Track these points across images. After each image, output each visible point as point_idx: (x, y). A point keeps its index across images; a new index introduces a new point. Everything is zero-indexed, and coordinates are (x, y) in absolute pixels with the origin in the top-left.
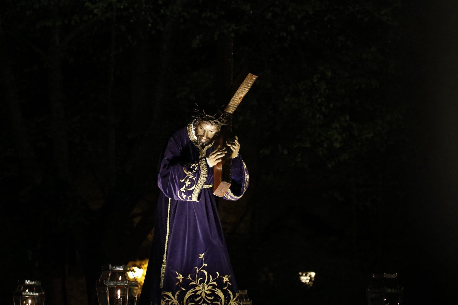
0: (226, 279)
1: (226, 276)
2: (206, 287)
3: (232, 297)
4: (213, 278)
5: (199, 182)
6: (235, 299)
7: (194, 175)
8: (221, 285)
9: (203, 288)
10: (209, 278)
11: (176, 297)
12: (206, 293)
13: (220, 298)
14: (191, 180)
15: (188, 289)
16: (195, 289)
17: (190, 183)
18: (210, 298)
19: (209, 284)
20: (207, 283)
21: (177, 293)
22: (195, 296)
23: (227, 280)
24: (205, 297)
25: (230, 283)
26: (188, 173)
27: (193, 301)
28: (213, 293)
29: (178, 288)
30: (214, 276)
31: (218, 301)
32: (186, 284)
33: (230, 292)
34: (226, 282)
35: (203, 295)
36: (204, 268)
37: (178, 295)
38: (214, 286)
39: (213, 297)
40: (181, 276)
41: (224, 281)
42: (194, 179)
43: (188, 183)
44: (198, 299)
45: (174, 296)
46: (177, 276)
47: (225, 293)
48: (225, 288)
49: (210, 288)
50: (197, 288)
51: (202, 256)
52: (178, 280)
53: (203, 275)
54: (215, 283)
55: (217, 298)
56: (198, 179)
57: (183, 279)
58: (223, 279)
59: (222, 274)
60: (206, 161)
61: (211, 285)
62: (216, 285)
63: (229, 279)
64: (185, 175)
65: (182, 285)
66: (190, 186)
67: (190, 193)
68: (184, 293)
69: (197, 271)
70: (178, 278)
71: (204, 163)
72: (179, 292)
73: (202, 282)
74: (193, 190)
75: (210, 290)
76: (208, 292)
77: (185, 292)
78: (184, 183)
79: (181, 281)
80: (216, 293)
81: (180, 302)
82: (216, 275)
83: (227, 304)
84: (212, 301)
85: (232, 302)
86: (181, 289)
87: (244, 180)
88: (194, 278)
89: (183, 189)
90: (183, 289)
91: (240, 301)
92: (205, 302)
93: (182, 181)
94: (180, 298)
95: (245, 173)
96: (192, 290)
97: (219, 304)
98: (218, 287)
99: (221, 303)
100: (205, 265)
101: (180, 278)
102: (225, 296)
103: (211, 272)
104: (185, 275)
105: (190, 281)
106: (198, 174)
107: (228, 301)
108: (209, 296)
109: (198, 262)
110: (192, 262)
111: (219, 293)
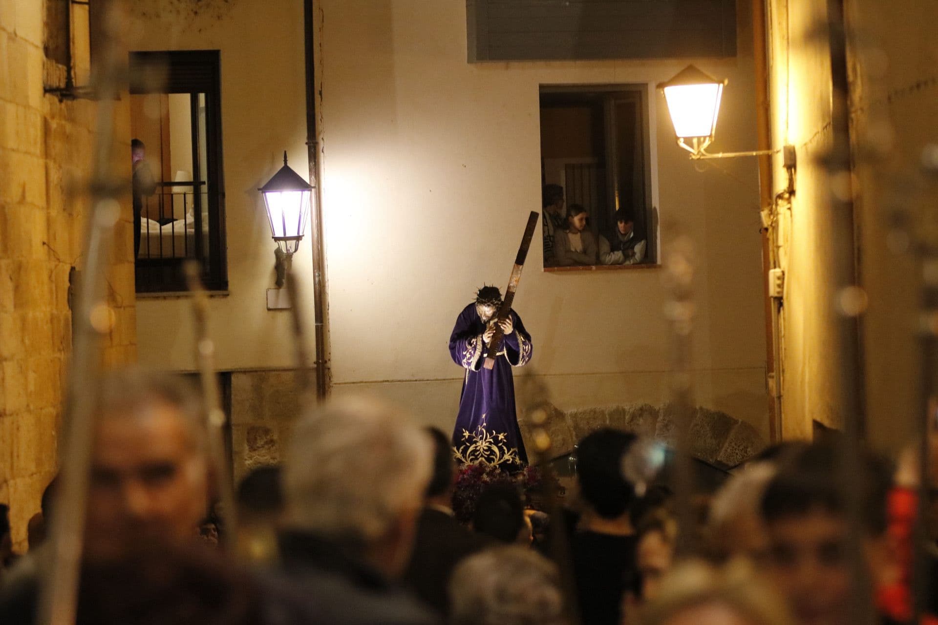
0: (501, 437)
1: (502, 434)
3: (506, 452)
4: (490, 436)
5: (475, 355)
6: (509, 453)
7: (472, 349)
8: (496, 441)
10: (487, 435)
11: (460, 451)
12: (483, 449)
13: (495, 453)
14: (470, 353)
15: (471, 444)
16: (476, 444)
17: (469, 356)
19: (487, 441)
20: (485, 440)
21: (462, 447)
22: (475, 451)
23: (503, 437)
24: (483, 452)
25: (505, 441)
26: (469, 347)
27: (473, 455)
28: (489, 449)
29: (463, 443)
30: (491, 434)
31: (494, 455)
32: (471, 440)
33: (505, 448)
34: (501, 439)
35: (482, 450)
36: (484, 427)
37: (462, 450)
38: (490, 443)
39: (489, 452)
40: (467, 432)
41: (500, 439)
42: (472, 352)
43: (468, 356)
44: (478, 453)
45: (458, 449)
46: (464, 433)
47: (500, 449)
48: (500, 444)
49: (487, 444)
50: (478, 444)
51: (484, 416)
52: (464, 436)
53: (482, 433)
54: (491, 440)
55: (493, 453)
56: (474, 353)
57: (469, 436)
58: (499, 437)
59: (498, 432)
60: (482, 337)
61: (488, 442)
62: (493, 442)
63: (504, 436)
65: (467, 440)
66: (469, 359)
67: (469, 364)
68: (467, 448)
69: (479, 429)
70: (465, 434)
71: (481, 339)
72: (464, 447)
73: (481, 439)
74: (471, 362)
75: (487, 446)
76: (485, 448)
77: (469, 447)
78: (465, 355)
79: (467, 437)
80: (492, 449)
81: (463, 456)
82: (493, 433)
83: (502, 458)
84: (488, 455)
85: (507, 457)
86: (466, 445)
87: (521, 351)
88: (476, 435)
89: (465, 360)
90: (468, 444)
91: (515, 456)
92: (482, 456)
93: (464, 353)
94: (464, 452)
95: (521, 345)
96: (474, 445)
97: (494, 457)
98: (494, 444)
99: (496, 457)
100: (485, 424)
101: (467, 434)
102: (500, 451)
103: (489, 431)
104: (471, 432)
105: (474, 438)
106: (475, 348)
107: (503, 456)
108: (486, 451)
109: (481, 422)
110: (477, 421)
111: (495, 449)
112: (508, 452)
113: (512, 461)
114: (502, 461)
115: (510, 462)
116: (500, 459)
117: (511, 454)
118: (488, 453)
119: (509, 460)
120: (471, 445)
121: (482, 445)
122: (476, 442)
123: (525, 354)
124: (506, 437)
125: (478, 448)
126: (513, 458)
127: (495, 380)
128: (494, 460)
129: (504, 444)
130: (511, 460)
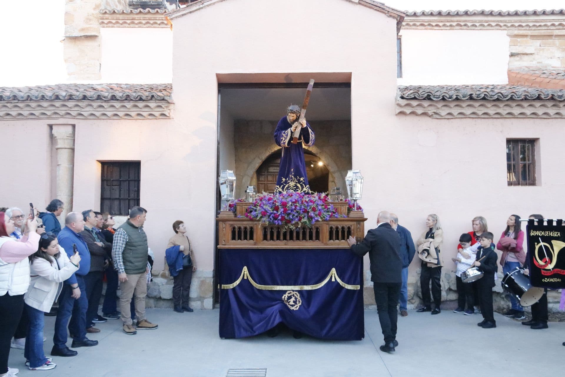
1: (302, 178)
2: (293, 182)
3: (304, 187)
7: (286, 135)
8: (299, 182)
9: (292, 183)
10: (294, 179)
11: (281, 188)
13: (299, 187)
18: (295, 188)
21: (282, 186)
22: (289, 187)
23: (302, 180)
27: (288, 189)
28: (296, 186)
29: (282, 184)
30: (297, 178)
32: (286, 182)
33: (304, 185)
35: (292, 186)
38: (296, 183)
41: (301, 180)
43: (284, 139)
45: (280, 187)
46: (282, 179)
47: (301, 185)
48: (301, 183)
49: (295, 183)
50: (290, 184)
51: (292, 170)
52: (283, 181)
53: (292, 178)
54: (297, 181)
55: (297, 187)
56: (287, 137)
59: (300, 177)
60: (291, 129)
64: (283, 136)
65: (284, 183)
66: (284, 141)
67: (284, 143)
68: (284, 186)
69: (290, 177)
73: (292, 181)
76: (294, 185)
77: (285, 186)
78: (282, 139)
79: (284, 181)
81: (282, 190)
84: (295, 189)
87: (310, 137)
88: (289, 179)
89: (282, 142)
90: (285, 184)
92: (292, 189)
94: (283, 188)
95: (311, 134)
96: (288, 184)
100: (293, 174)
101: (284, 180)
102: (301, 187)
103: (295, 176)
104: (286, 179)
105: (288, 181)
106: (287, 135)
107: (303, 189)
109: (291, 173)
110: (289, 172)
111: (299, 185)
112: (305, 187)
115: (307, 192)
116: (301, 191)
117: (307, 188)
119: (306, 191)
120: (286, 185)
123: (312, 139)
124: (304, 180)
125: (290, 186)
129: (303, 183)
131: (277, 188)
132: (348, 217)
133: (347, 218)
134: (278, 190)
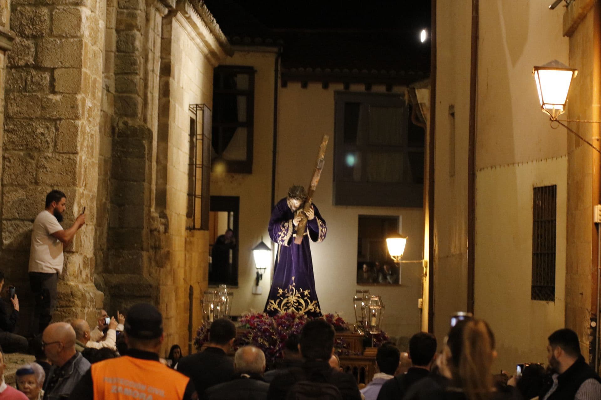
0: (306, 293)
1: (306, 291)
2: (294, 297)
3: (310, 303)
4: (298, 292)
5: (288, 234)
7: (285, 230)
8: (303, 296)
9: (292, 298)
10: (296, 292)
11: (277, 303)
12: (294, 302)
13: (302, 304)
14: (284, 233)
15: (284, 298)
18: (296, 304)
20: (295, 295)
22: (288, 303)
23: (307, 293)
24: (293, 304)
25: (309, 296)
26: (283, 229)
27: (286, 306)
29: (279, 298)
30: (299, 291)
31: (300, 306)
32: (284, 296)
33: (309, 301)
35: (292, 302)
36: (294, 286)
37: (278, 303)
38: (298, 297)
40: (281, 290)
41: (305, 294)
43: (282, 235)
44: (289, 305)
45: (275, 302)
47: (306, 301)
48: (305, 298)
49: (296, 298)
51: (293, 278)
52: (279, 293)
53: (292, 290)
55: (300, 304)
56: (287, 233)
57: (282, 293)
59: (304, 290)
60: (293, 222)
64: (281, 230)
65: (281, 296)
66: (283, 237)
67: (283, 241)
68: (281, 301)
69: (290, 288)
70: (279, 291)
71: (292, 223)
72: (279, 301)
73: (292, 294)
76: (295, 301)
77: (283, 300)
78: (280, 235)
79: (281, 293)
80: (300, 301)
81: (279, 307)
82: (300, 290)
83: (307, 308)
84: (297, 306)
85: (311, 307)
86: (280, 299)
87: (320, 232)
88: (288, 291)
89: (280, 238)
90: (282, 298)
91: (316, 306)
92: (293, 306)
93: (280, 233)
94: (279, 304)
95: (320, 227)
96: (287, 299)
97: (301, 307)
98: (301, 298)
99: (303, 307)
100: (294, 284)
101: (281, 291)
102: (305, 303)
103: (297, 288)
104: (283, 290)
105: (286, 294)
106: (287, 230)
108: (296, 303)
109: (291, 282)
110: (288, 282)
111: (302, 301)
113: (314, 311)
114: (307, 310)
115: (313, 311)
116: (306, 308)
117: (313, 305)
118: (297, 304)
119: (311, 309)
121: (293, 299)
122: (288, 297)
123: (322, 234)
124: (309, 293)
125: (289, 301)
126: (314, 308)
127: (301, 253)
128: (301, 309)
129: (308, 298)
130: (313, 309)
131: (272, 303)
132: (362, 354)
133: (360, 357)
134: (272, 307)
